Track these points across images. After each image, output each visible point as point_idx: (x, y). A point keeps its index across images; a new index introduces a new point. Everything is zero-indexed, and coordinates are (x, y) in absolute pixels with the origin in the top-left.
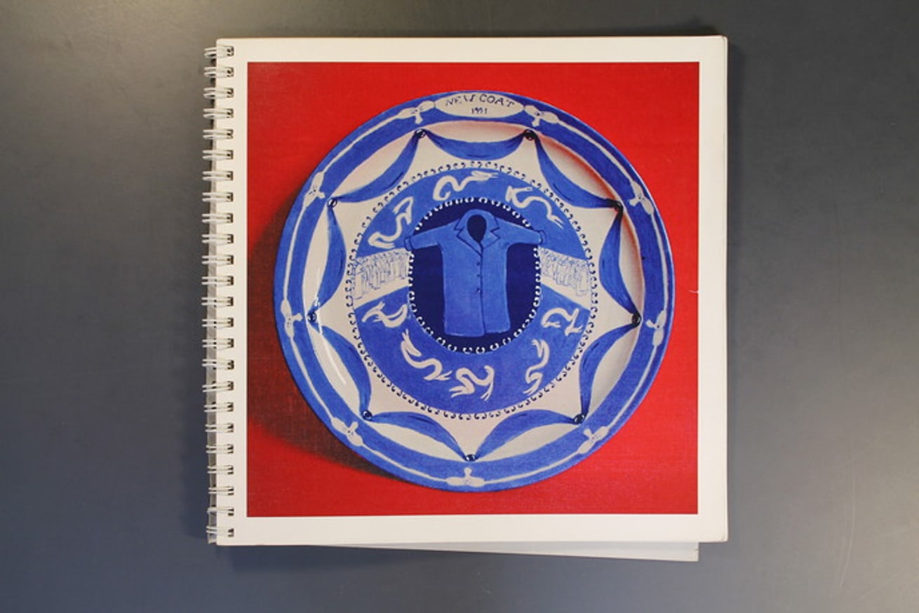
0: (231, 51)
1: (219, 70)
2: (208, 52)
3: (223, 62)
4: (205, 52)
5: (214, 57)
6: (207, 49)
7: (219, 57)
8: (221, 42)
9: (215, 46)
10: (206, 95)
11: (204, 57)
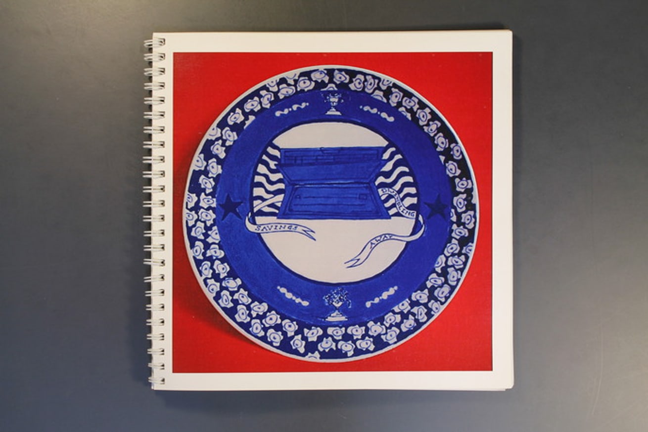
0: (163, 42)
1: (154, 56)
2: (147, 43)
3: (157, 50)
4: (144, 43)
5: (151, 47)
6: (146, 41)
7: (155, 47)
8: (155, 35)
9: (151, 39)
10: (145, 74)
11: (144, 47)
